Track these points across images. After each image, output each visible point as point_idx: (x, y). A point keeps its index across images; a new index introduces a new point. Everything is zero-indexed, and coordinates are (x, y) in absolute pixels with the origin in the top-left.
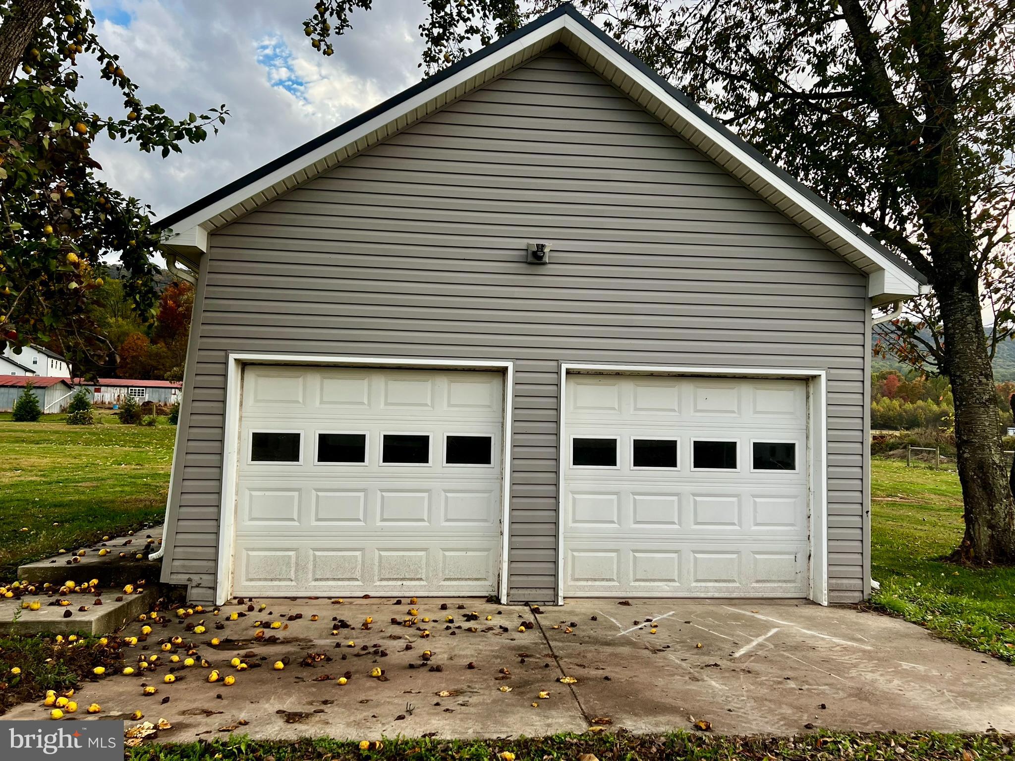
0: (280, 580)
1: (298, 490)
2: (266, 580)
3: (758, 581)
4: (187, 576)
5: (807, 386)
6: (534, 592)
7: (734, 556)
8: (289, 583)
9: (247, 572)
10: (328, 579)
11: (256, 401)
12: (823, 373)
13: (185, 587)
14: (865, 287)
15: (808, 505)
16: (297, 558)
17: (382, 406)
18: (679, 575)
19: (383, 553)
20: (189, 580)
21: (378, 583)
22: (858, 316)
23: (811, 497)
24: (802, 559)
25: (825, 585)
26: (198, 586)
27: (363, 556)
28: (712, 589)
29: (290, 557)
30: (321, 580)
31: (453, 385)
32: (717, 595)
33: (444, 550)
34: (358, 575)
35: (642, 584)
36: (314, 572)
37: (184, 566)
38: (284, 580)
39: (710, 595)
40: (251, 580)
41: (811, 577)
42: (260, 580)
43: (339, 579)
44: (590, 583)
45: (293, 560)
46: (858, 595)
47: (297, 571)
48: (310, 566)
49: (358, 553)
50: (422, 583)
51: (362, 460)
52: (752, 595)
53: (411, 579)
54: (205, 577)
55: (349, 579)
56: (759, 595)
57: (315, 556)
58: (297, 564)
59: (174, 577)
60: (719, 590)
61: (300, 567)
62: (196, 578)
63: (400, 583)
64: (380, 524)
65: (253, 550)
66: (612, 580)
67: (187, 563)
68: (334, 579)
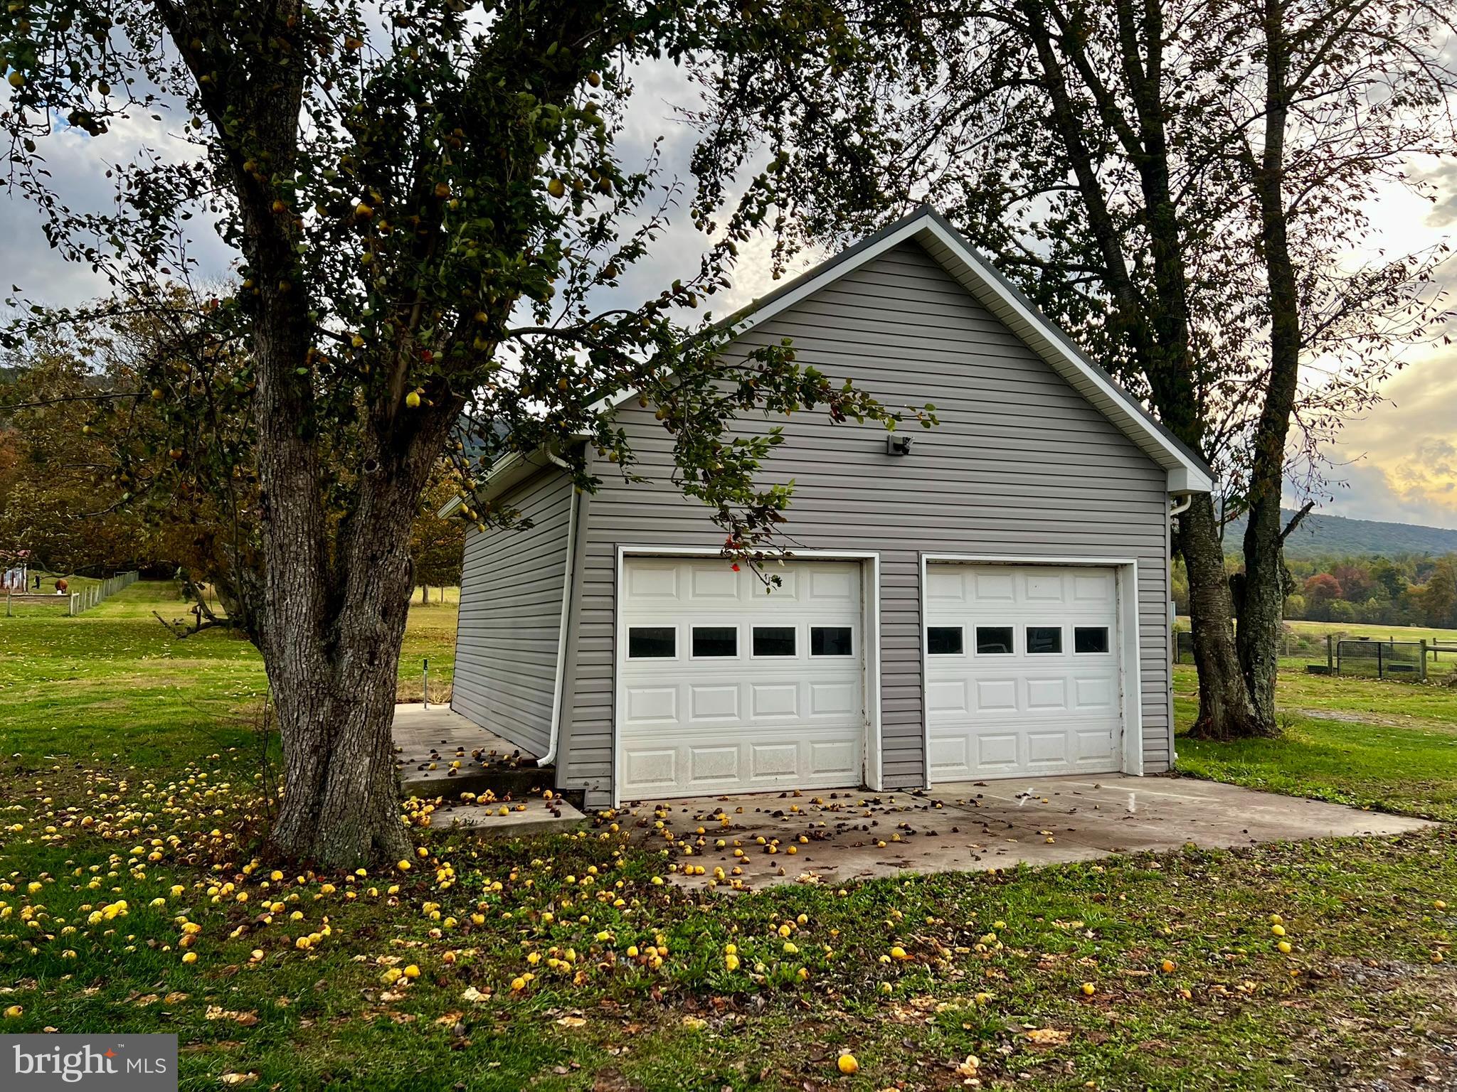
0: (661, 780)
1: (675, 686)
2: (647, 781)
3: (1082, 758)
4: (583, 781)
5: (1116, 573)
6: (904, 778)
7: (1062, 735)
8: (669, 783)
9: (629, 775)
10: (706, 778)
11: (631, 594)
12: (1135, 562)
13: (583, 791)
14: (1165, 482)
15: (1120, 685)
16: (677, 756)
17: (751, 598)
18: (1018, 757)
19: (757, 748)
20: (586, 784)
21: (754, 779)
22: (1160, 509)
23: (1123, 677)
24: (1116, 735)
25: (1141, 757)
26: (595, 790)
27: (739, 751)
28: (1046, 768)
29: (670, 756)
30: (700, 778)
31: (816, 576)
32: (1049, 773)
33: (813, 742)
34: (734, 772)
35: (987, 766)
36: (693, 770)
37: (579, 770)
38: (665, 780)
39: (1042, 774)
40: (633, 782)
41: (1125, 751)
42: (641, 781)
43: (717, 777)
44: (943, 768)
45: (673, 759)
46: (1165, 764)
47: (676, 770)
48: (690, 764)
49: (734, 749)
50: (795, 776)
51: (734, 654)
52: (1077, 772)
53: (784, 773)
54: (602, 780)
55: (726, 776)
56: (1083, 771)
57: (694, 754)
58: (677, 763)
59: (570, 782)
60: (1050, 768)
61: (680, 767)
62: (592, 782)
63: (774, 777)
64: (753, 718)
65: (634, 750)
66: (961, 764)
67: (582, 766)
68: (713, 777)
